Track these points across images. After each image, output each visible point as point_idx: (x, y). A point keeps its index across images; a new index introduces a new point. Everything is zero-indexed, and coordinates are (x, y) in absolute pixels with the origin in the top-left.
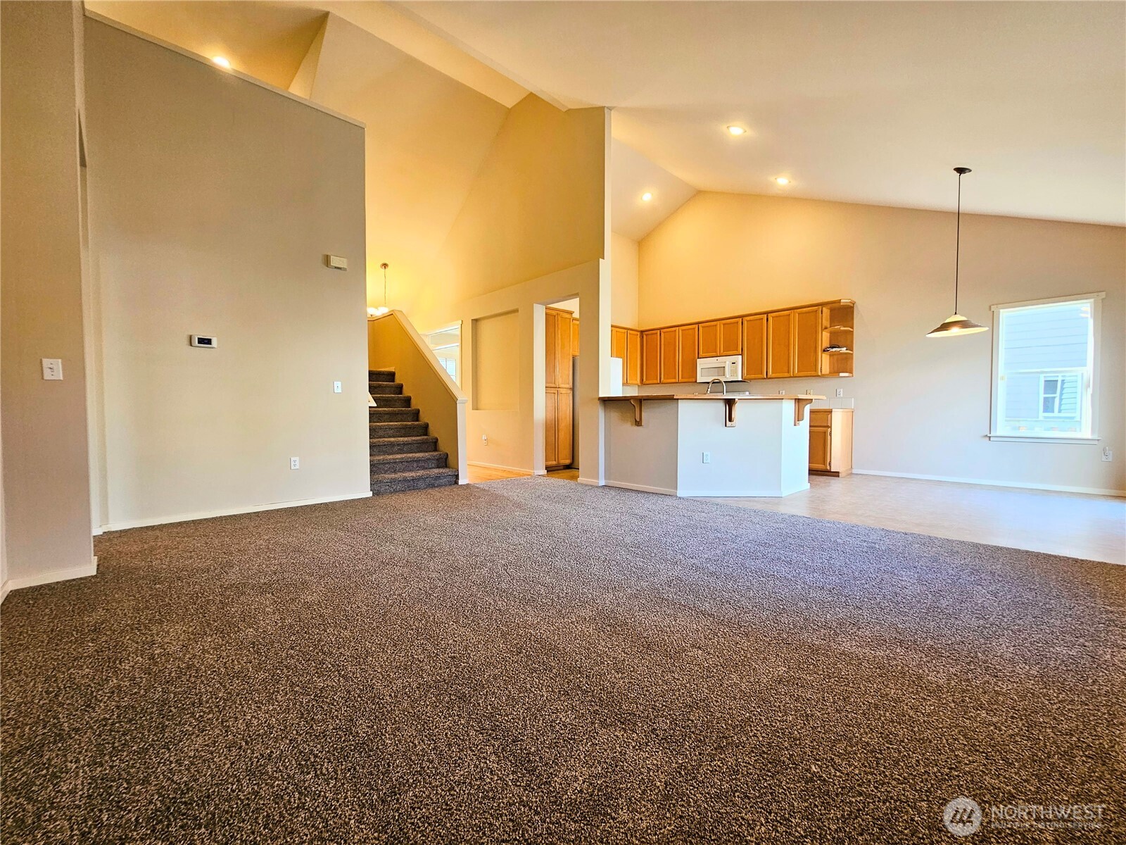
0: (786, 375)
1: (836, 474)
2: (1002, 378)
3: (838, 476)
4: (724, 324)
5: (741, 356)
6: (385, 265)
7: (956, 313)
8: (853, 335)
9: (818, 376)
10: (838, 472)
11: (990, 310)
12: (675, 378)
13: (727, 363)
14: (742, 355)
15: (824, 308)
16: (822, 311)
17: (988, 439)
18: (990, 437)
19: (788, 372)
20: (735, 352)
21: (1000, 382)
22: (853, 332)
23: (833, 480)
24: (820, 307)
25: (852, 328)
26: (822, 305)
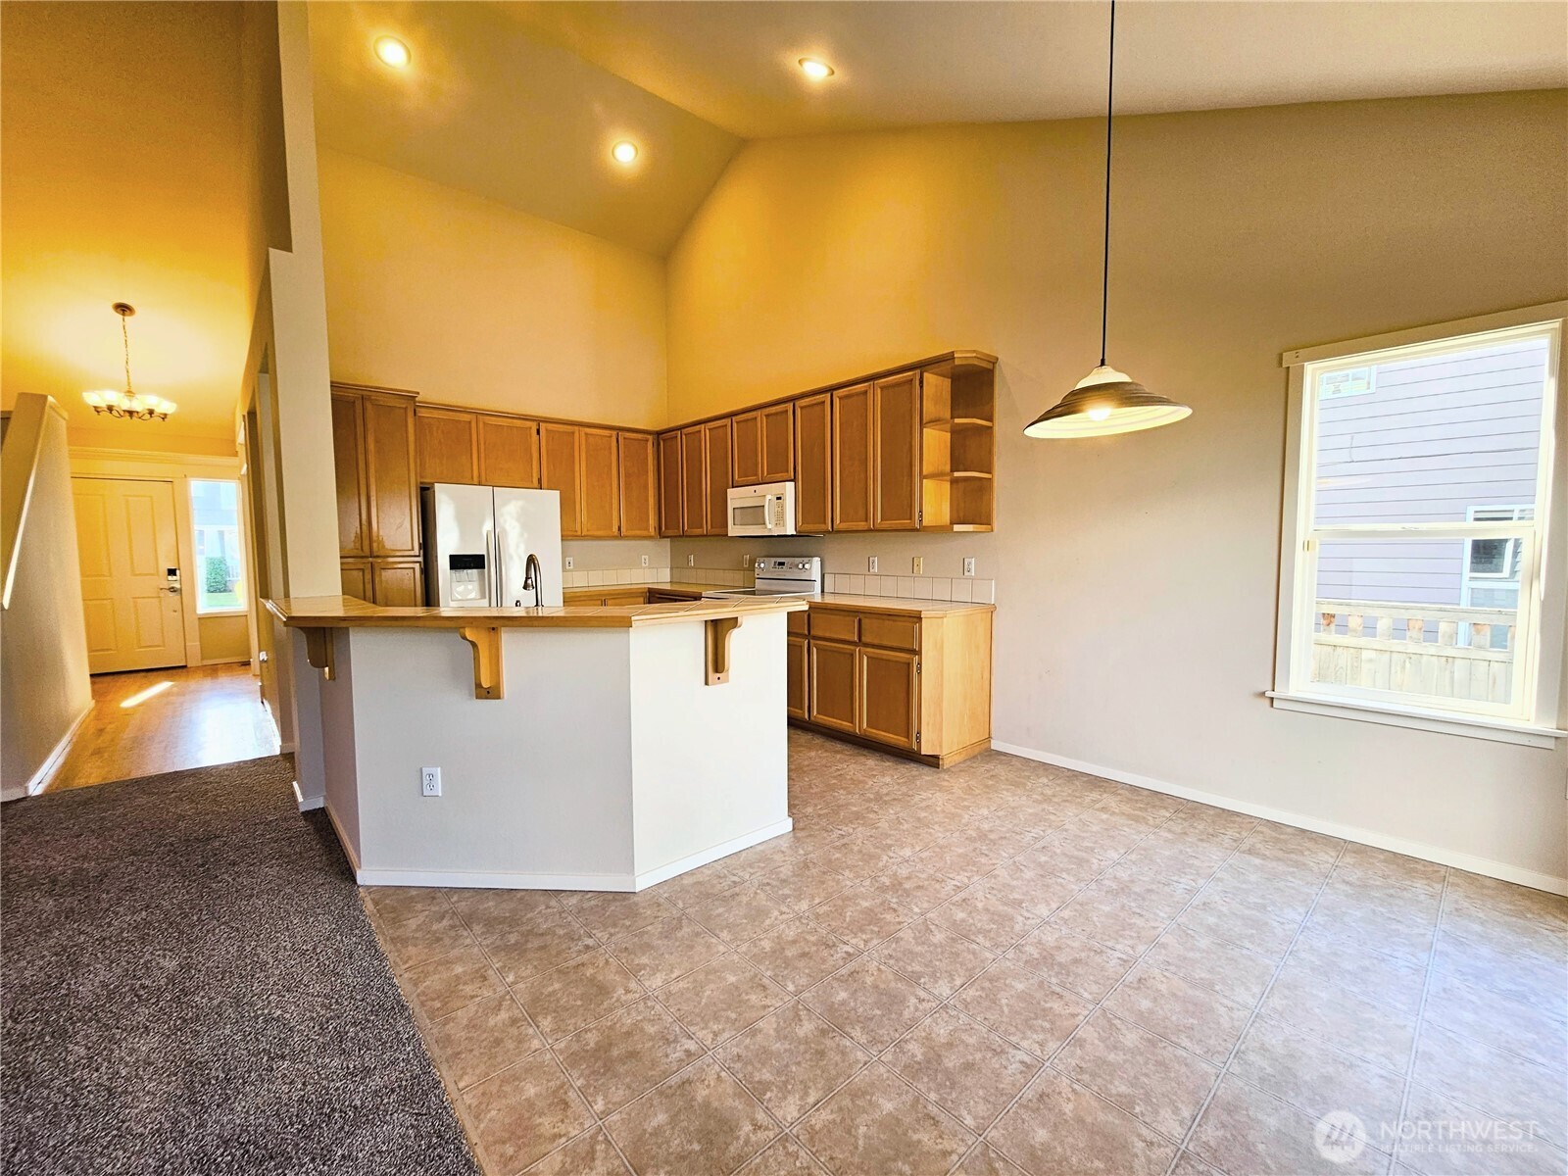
0: (862, 525)
1: (933, 762)
2: (1307, 546)
3: (937, 766)
4: (767, 416)
5: (793, 483)
6: (123, 309)
7: (1103, 363)
8: (992, 433)
9: (917, 530)
10: (936, 757)
11: (1281, 364)
12: (702, 527)
13: (769, 497)
14: (794, 480)
15: (925, 374)
16: (921, 382)
17: (1268, 702)
18: (1272, 699)
19: (866, 521)
20: (784, 475)
21: (1300, 555)
22: (991, 428)
23: (926, 775)
24: (918, 371)
25: (990, 419)
26: (922, 366)
